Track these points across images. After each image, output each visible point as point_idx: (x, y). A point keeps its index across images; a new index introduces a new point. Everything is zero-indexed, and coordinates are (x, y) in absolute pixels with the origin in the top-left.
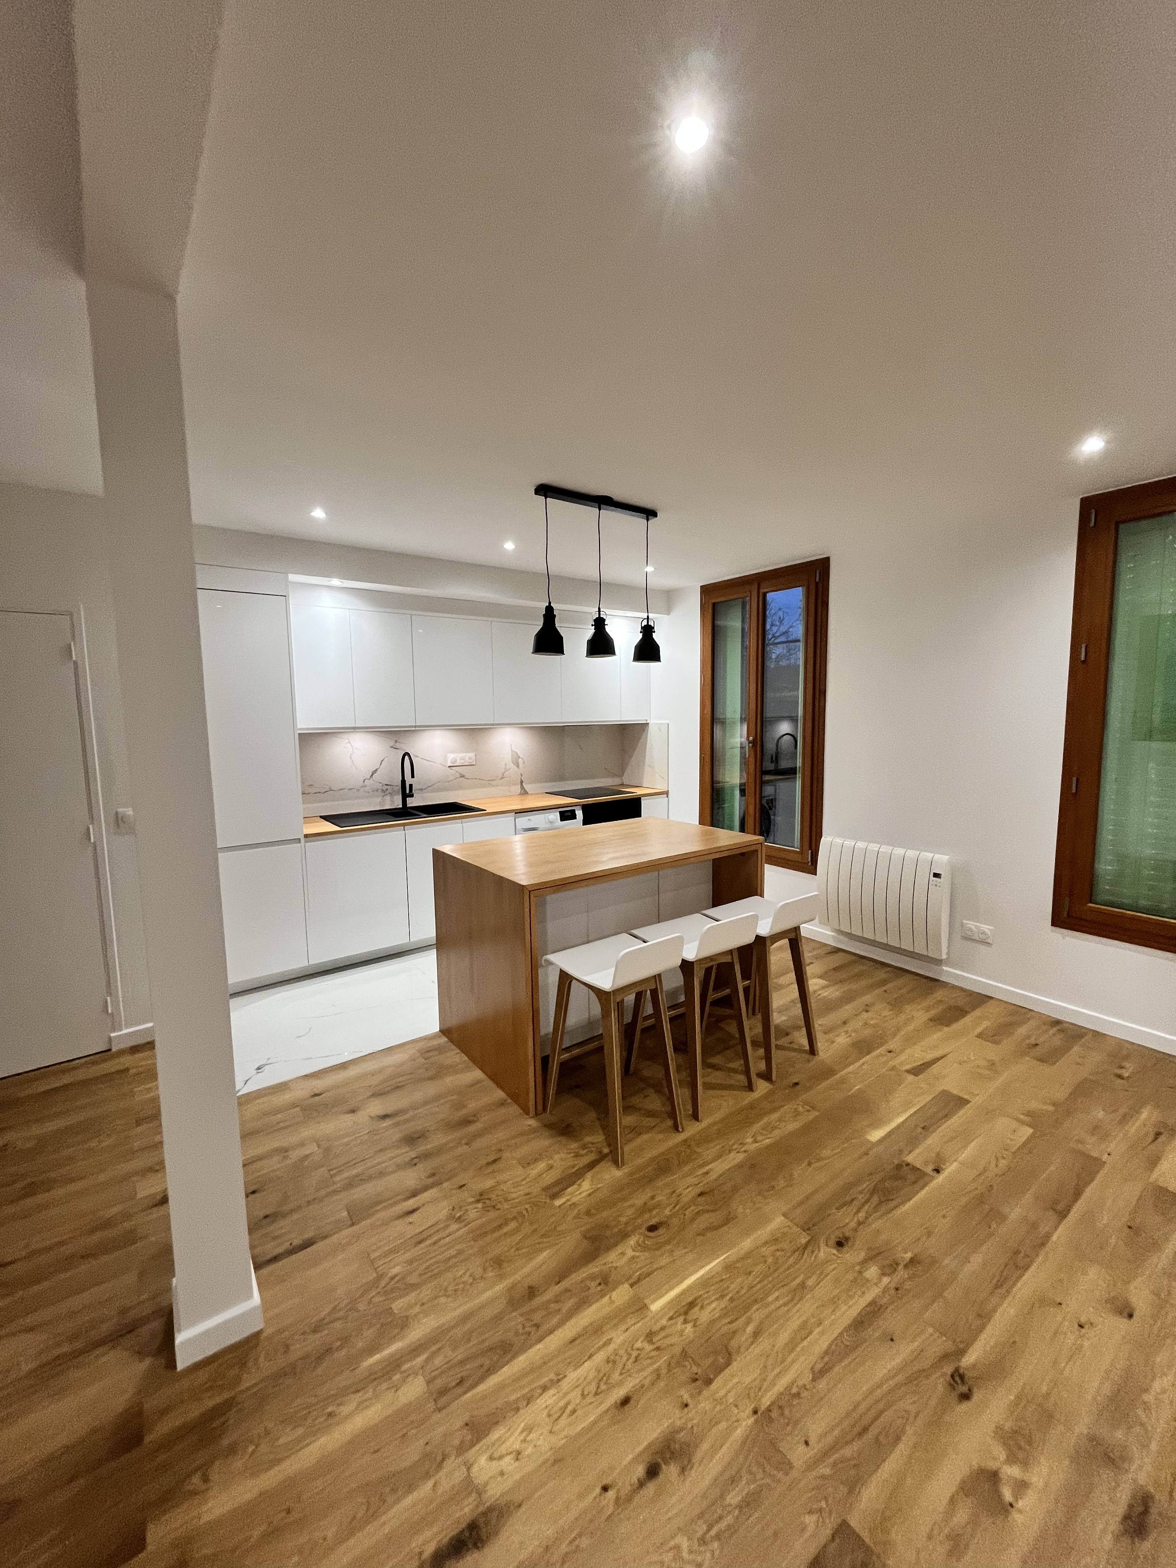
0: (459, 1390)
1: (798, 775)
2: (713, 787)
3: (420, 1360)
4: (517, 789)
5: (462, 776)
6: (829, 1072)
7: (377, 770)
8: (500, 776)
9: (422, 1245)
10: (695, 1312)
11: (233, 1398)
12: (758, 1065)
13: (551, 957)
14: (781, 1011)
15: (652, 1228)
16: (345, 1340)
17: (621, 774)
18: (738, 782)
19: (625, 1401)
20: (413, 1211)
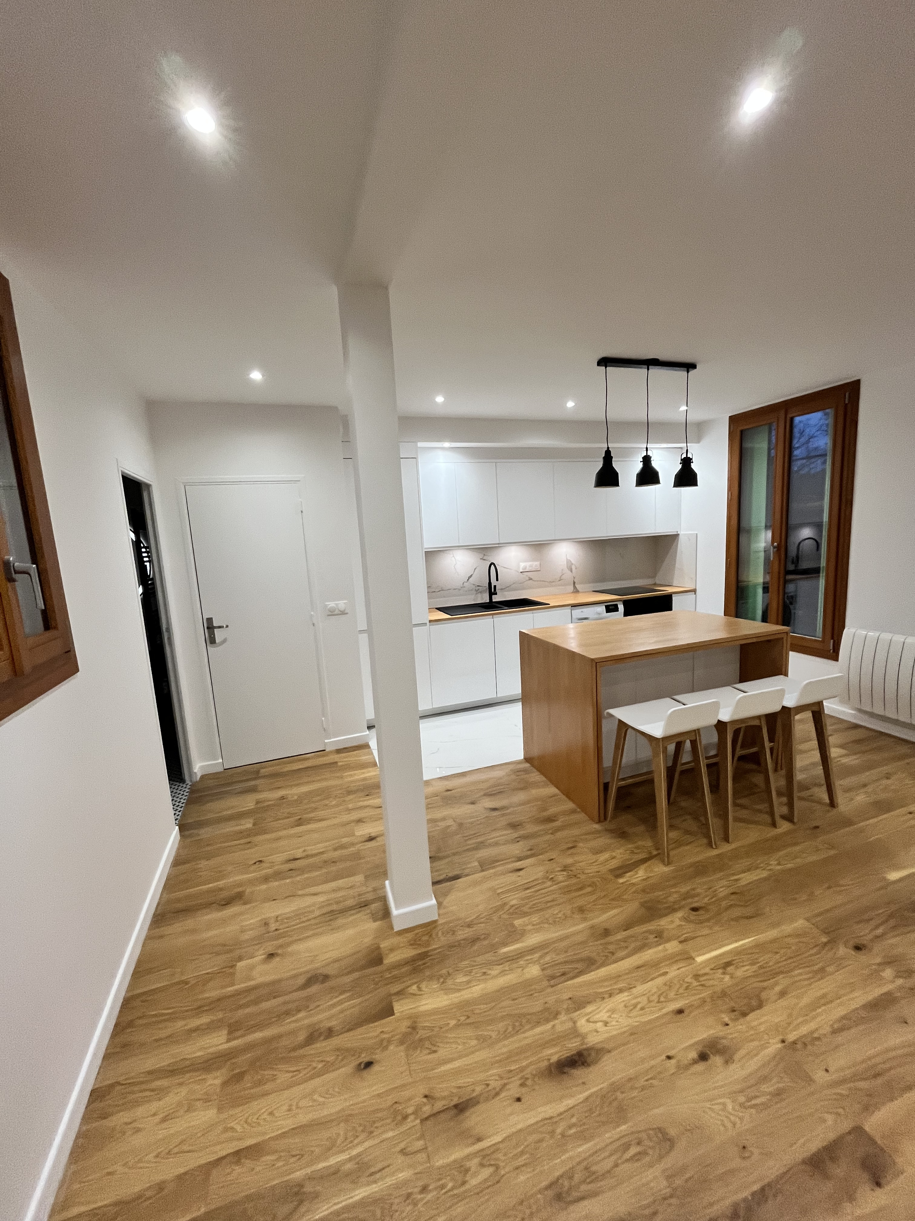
0: (563, 978)
1: (821, 575)
2: (738, 587)
3: (537, 955)
4: (571, 588)
5: (530, 579)
6: (848, 822)
7: (471, 576)
8: (559, 579)
9: (528, 891)
10: (730, 969)
11: (428, 952)
12: (780, 809)
13: (612, 711)
14: (804, 769)
15: (694, 909)
16: (487, 936)
17: (654, 576)
18: (762, 581)
19: (680, 1012)
20: (520, 870)
